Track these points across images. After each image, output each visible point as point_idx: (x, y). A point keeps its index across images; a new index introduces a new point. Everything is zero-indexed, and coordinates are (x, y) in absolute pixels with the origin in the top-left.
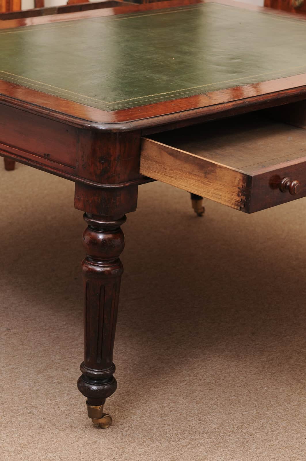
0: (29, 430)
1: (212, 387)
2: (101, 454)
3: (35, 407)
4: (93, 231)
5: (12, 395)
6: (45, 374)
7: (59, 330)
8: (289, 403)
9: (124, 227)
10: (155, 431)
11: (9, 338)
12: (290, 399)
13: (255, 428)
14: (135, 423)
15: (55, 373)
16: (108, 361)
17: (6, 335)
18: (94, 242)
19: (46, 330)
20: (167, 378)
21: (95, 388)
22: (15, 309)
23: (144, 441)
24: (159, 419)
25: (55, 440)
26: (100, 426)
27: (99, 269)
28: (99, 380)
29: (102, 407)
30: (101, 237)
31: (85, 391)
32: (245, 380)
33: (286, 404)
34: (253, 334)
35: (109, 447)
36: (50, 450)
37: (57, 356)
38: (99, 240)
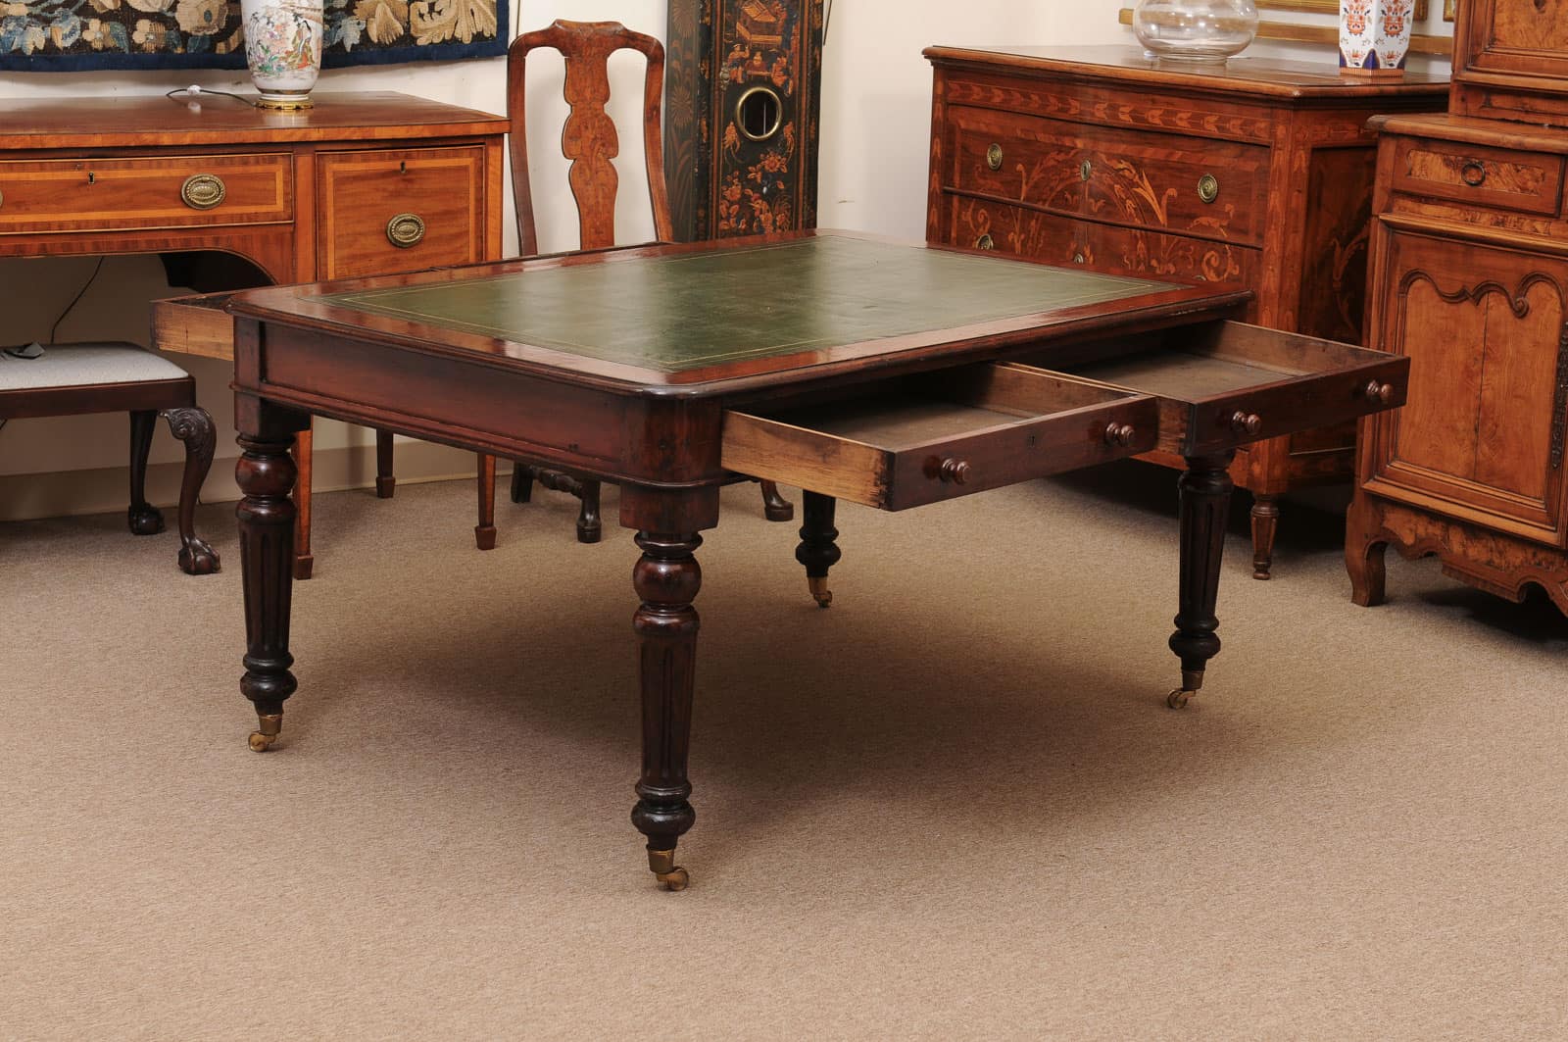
0: (555, 896)
1: (849, 836)
2: (672, 922)
3: (562, 867)
4: (651, 561)
5: (523, 852)
6: (574, 826)
7: (593, 768)
8: (975, 854)
9: (698, 553)
10: (759, 892)
11: (510, 780)
12: (978, 849)
13: (920, 885)
14: (726, 883)
15: (590, 824)
16: (680, 775)
17: (504, 777)
18: (653, 578)
19: (570, 769)
20: (776, 827)
21: (659, 818)
22: (517, 743)
23: (742, 906)
24: (765, 878)
25: (598, 907)
26: (670, 887)
27: (661, 622)
28: (665, 805)
29: (673, 853)
30: (663, 569)
31: (644, 826)
32: (904, 825)
33: (971, 854)
34: (917, 766)
35: (685, 913)
36: (592, 919)
37: (592, 802)
38: (660, 574)
